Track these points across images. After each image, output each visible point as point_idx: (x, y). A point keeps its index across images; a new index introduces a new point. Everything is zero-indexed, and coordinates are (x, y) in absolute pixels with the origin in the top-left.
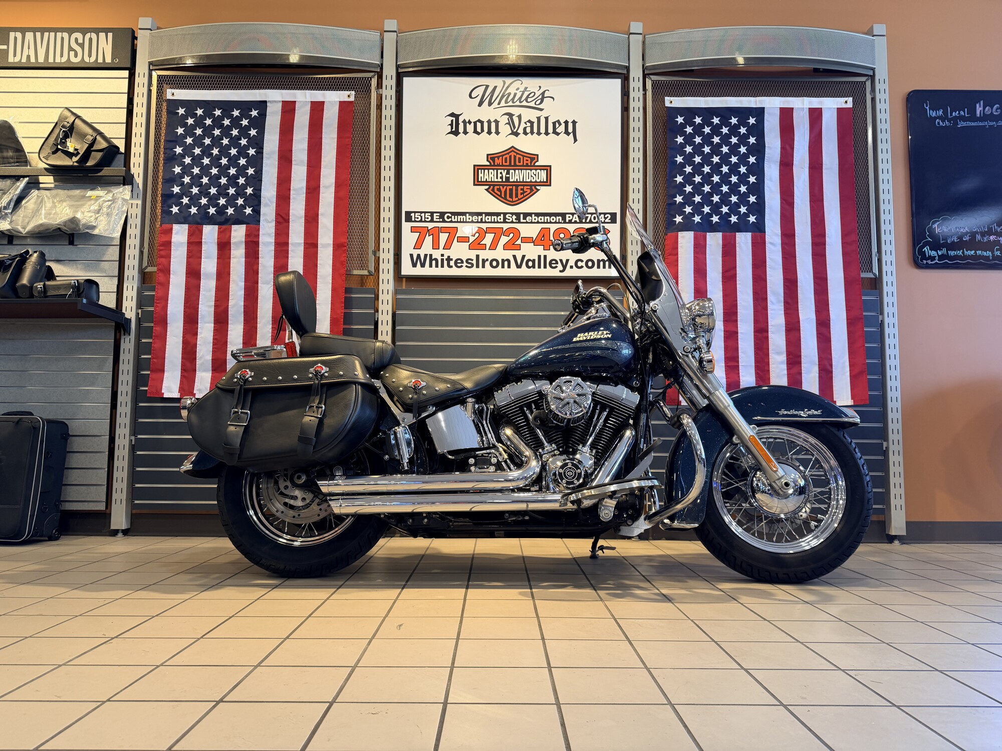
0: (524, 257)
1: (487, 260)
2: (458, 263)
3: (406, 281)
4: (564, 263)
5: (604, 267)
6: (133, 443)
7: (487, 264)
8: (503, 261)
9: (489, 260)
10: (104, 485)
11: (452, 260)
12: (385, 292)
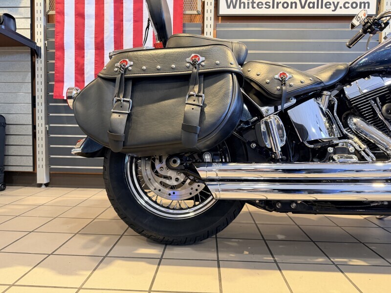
6: (48, 129)
10: (31, 156)
12: (209, 26)
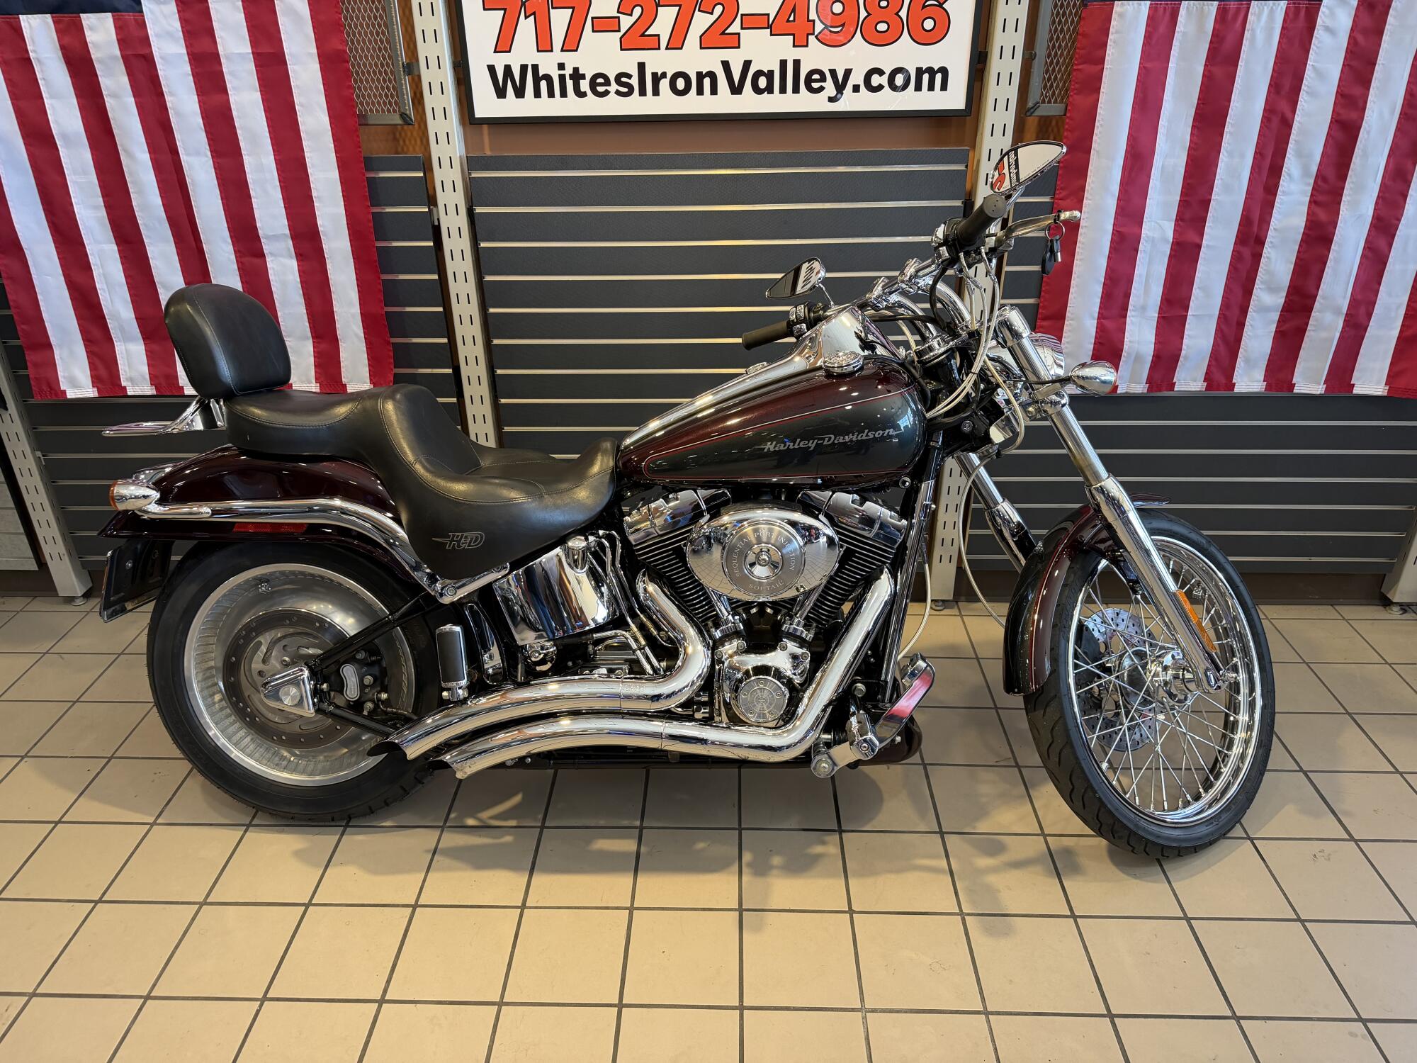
0: (747, 64)
1: (664, 75)
2: (599, 83)
3: (489, 128)
4: (840, 81)
5: (931, 88)
6: (44, 463)
7: (664, 84)
8: (700, 76)
9: (669, 76)
10: (21, 534)
11: (583, 77)
12: (446, 163)
